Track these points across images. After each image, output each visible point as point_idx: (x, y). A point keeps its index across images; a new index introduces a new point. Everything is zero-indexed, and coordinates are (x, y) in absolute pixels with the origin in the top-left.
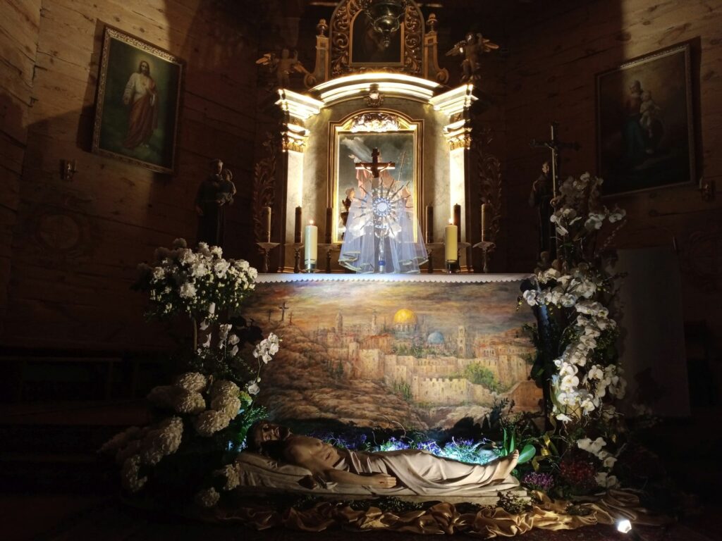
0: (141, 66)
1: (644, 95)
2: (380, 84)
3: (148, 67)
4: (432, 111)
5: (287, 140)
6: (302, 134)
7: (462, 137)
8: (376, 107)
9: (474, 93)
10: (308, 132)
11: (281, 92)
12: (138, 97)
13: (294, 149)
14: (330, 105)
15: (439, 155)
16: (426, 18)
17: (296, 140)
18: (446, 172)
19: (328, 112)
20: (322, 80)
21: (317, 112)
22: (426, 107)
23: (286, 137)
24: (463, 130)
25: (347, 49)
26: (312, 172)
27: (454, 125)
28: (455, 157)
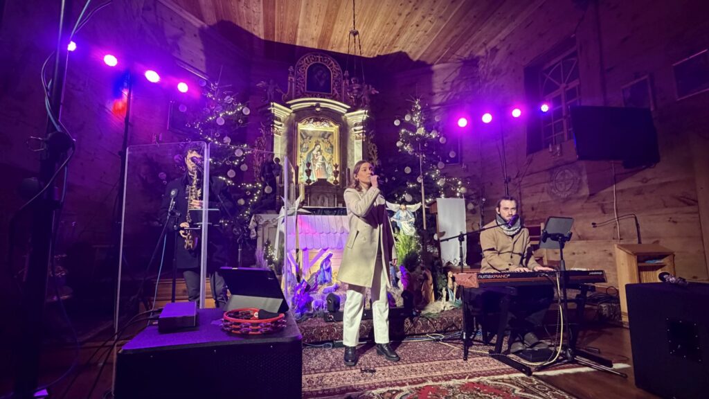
2: (321, 104)
4: (346, 119)
5: (273, 129)
6: (281, 125)
7: (361, 134)
8: (318, 115)
9: (368, 114)
10: (283, 125)
11: (272, 104)
13: (277, 133)
14: (295, 112)
15: (349, 141)
16: (344, 73)
17: (278, 129)
18: (353, 150)
19: (294, 115)
20: (291, 99)
21: (289, 114)
22: (343, 117)
23: (273, 127)
24: (362, 131)
25: (304, 83)
26: (285, 146)
27: (357, 128)
28: (357, 143)
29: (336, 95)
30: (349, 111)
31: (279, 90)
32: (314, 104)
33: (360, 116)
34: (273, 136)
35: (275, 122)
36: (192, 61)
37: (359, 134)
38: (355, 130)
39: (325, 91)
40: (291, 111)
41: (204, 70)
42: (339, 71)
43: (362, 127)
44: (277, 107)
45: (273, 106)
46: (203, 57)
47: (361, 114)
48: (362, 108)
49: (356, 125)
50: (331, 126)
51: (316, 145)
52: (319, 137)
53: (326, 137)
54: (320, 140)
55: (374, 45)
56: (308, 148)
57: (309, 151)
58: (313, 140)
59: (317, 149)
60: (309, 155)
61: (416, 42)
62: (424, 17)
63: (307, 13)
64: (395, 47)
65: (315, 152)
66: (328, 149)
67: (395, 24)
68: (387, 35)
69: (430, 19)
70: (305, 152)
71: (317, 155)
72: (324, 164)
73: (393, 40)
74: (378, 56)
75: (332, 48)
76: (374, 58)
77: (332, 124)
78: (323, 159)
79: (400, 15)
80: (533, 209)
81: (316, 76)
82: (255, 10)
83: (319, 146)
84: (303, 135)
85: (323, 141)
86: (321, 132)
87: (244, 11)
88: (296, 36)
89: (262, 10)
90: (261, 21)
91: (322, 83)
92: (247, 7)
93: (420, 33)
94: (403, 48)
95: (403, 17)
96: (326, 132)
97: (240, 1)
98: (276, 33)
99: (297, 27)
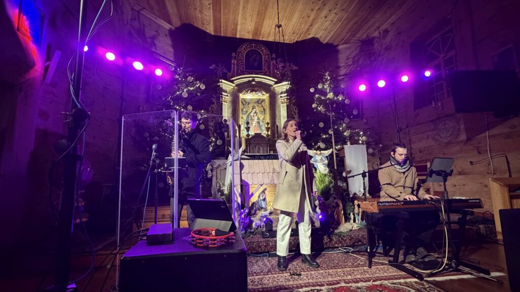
2: (256, 79)
4: (274, 89)
5: (222, 98)
6: (227, 96)
7: (286, 100)
8: (253, 87)
9: (290, 84)
10: (229, 95)
11: (220, 80)
13: (224, 102)
14: (237, 85)
15: (277, 105)
16: (272, 55)
17: (225, 98)
18: (280, 112)
19: (236, 88)
20: (234, 77)
21: (232, 87)
22: (272, 88)
23: (222, 97)
24: (286, 97)
25: (243, 65)
26: (230, 110)
27: (283, 95)
28: (283, 107)
29: (266, 72)
30: (276, 83)
31: (225, 71)
32: (251, 79)
33: (284, 86)
34: (222, 104)
35: (223, 93)
36: (164, 53)
37: (284, 99)
38: (281, 97)
39: (258, 69)
40: (234, 85)
41: (172, 59)
42: (269, 54)
43: (286, 94)
44: (224, 83)
45: (221, 82)
46: (172, 50)
47: (285, 85)
48: (286, 80)
49: (282, 93)
50: (264, 95)
51: (253, 109)
52: (255, 102)
54: (256, 105)
55: (294, 33)
56: (247, 111)
57: (248, 113)
58: (251, 106)
59: (253, 112)
60: (248, 117)
61: (325, 30)
62: (330, 11)
63: (244, 14)
64: (309, 34)
65: (252, 114)
66: (262, 112)
67: (309, 17)
68: (303, 26)
69: (335, 11)
70: (245, 114)
71: (254, 116)
72: (259, 123)
73: (308, 29)
74: (297, 41)
75: (263, 38)
76: (293, 43)
77: (264, 93)
78: (258, 119)
79: (312, 10)
80: (420, 152)
81: (251, 59)
82: (207, 14)
83: (255, 110)
84: (244, 102)
85: (258, 106)
86: (256, 99)
87: (200, 16)
88: (236, 31)
89: (212, 15)
90: (212, 22)
91: (256, 64)
92: (202, 13)
93: (328, 22)
94: (315, 35)
95: (315, 12)
96: (260, 99)
97: (196, 9)
98: (222, 29)
99: (237, 24)
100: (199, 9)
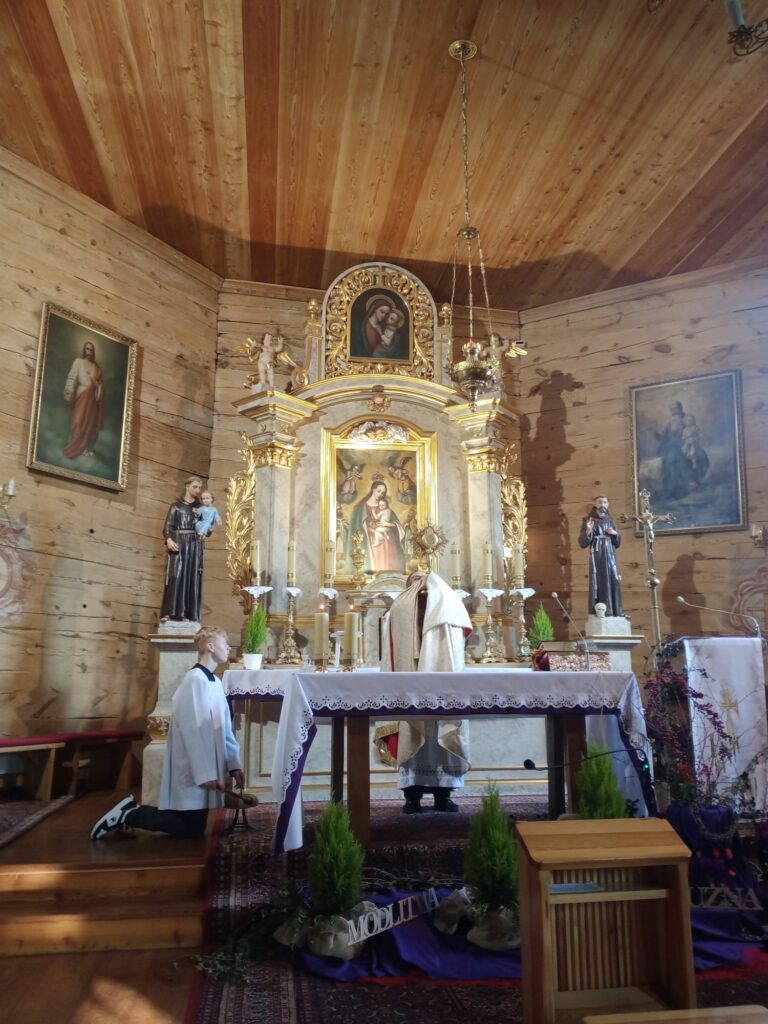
0: (85, 349)
1: (687, 420)
3: (93, 350)
7: (484, 457)
11: (268, 393)
12: (82, 389)
15: (455, 475)
16: (439, 309)
24: (486, 449)
25: (344, 338)
27: (474, 441)
28: (475, 480)
29: (421, 363)
32: (369, 386)
34: (272, 469)
35: (278, 434)
37: (478, 455)
38: (470, 447)
39: (396, 355)
40: (313, 406)
42: (429, 306)
44: (281, 400)
45: (271, 396)
47: (485, 407)
48: (487, 393)
49: (471, 433)
50: (412, 438)
53: (398, 463)
54: (385, 472)
59: (377, 494)
60: (358, 511)
61: (620, 229)
62: (638, 173)
64: (566, 243)
65: (371, 503)
66: (404, 494)
67: (566, 190)
68: (545, 218)
69: (653, 174)
71: (378, 509)
73: (562, 228)
74: (523, 264)
75: (411, 252)
77: (414, 434)
78: (393, 518)
79: (578, 170)
81: (372, 321)
82: (228, 180)
83: (381, 488)
85: (391, 475)
87: (205, 183)
88: (324, 231)
89: (245, 180)
90: (244, 203)
92: (212, 175)
93: (629, 209)
94: (585, 244)
95: (586, 175)
97: (193, 162)
98: (278, 224)
99: (327, 210)
100: (203, 162)
